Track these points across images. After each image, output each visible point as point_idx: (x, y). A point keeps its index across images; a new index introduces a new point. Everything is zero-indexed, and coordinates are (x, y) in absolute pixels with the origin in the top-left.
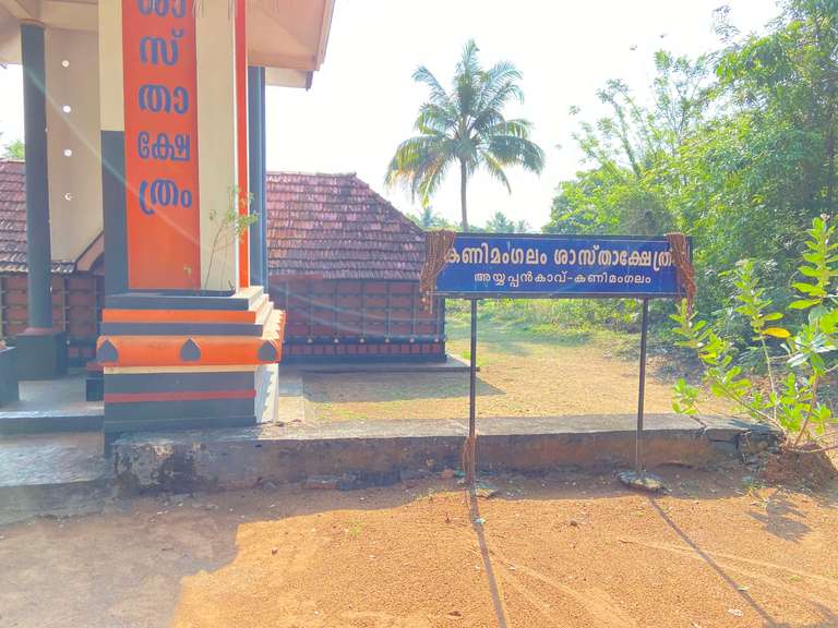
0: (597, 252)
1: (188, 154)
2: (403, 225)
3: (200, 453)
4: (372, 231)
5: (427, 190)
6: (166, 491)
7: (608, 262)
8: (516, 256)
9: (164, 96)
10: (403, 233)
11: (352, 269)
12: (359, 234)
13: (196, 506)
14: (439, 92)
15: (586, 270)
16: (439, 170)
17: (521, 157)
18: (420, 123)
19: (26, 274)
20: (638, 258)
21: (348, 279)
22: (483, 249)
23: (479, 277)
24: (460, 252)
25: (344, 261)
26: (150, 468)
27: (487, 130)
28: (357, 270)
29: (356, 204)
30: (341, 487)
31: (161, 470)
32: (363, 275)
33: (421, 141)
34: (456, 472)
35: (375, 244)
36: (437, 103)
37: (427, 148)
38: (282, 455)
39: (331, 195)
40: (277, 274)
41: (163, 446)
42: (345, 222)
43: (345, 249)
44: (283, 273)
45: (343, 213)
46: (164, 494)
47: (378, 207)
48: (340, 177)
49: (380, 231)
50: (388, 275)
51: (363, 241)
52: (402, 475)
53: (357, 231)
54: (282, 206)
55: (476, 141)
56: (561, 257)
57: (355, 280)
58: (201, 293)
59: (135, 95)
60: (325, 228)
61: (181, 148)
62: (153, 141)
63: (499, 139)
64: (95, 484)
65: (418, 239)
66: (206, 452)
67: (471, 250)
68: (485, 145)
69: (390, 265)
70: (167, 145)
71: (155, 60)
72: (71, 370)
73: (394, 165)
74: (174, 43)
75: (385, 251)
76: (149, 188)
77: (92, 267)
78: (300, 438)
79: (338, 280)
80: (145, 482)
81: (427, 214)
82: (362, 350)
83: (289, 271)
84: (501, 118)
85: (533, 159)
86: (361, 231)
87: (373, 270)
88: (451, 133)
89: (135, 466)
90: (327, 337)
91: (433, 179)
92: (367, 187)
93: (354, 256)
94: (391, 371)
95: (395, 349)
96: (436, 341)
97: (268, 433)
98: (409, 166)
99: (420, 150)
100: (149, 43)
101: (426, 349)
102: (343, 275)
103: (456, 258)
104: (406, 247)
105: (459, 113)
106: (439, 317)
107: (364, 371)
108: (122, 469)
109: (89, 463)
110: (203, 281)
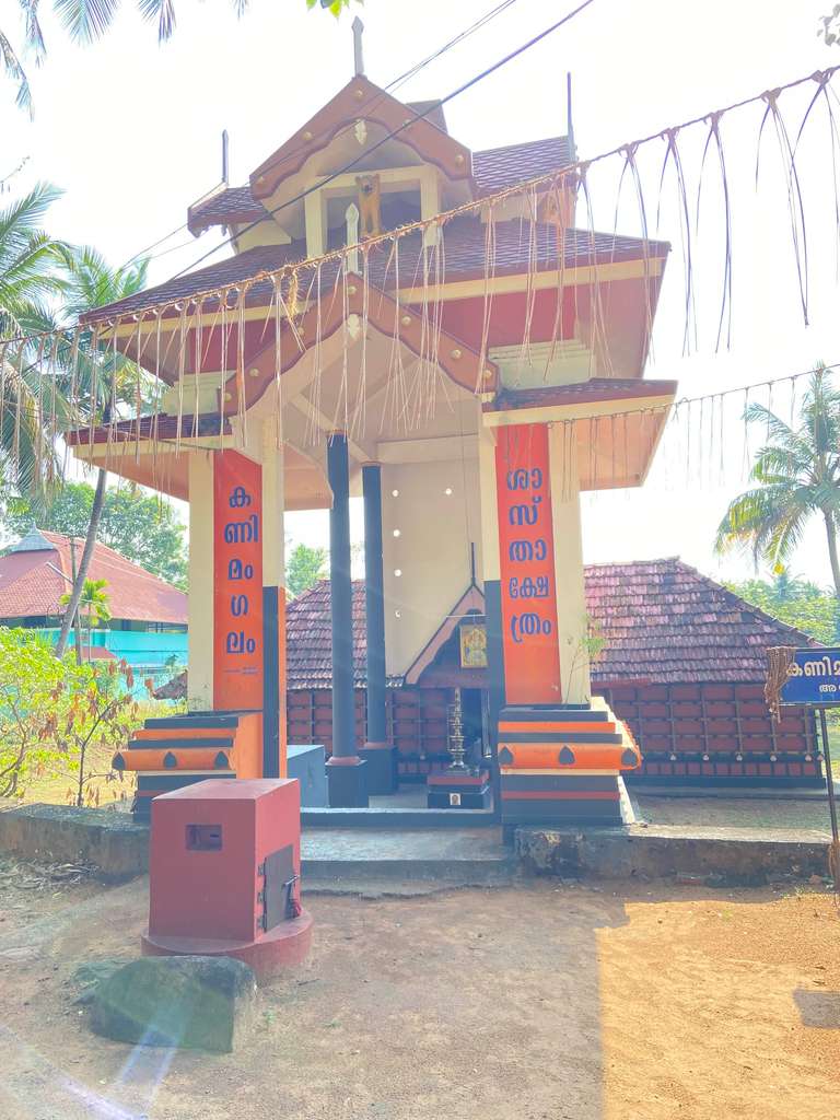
1: (547, 591)
2: (745, 614)
3: (582, 843)
4: (706, 624)
5: (777, 552)
6: (558, 875)
9: (528, 549)
10: (746, 623)
11: (686, 670)
12: (691, 628)
13: (583, 888)
14: (775, 423)
16: (794, 523)
18: (759, 471)
19: (330, 690)
21: (683, 683)
22: (825, 662)
23: (824, 688)
24: (802, 667)
25: (674, 660)
26: (544, 853)
28: (691, 671)
29: (682, 593)
30: (710, 884)
31: (553, 856)
32: (701, 677)
33: (760, 493)
34: (825, 879)
35: (711, 638)
36: (779, 445)
37: (771, 500)
38: (651, 850)
39: (652, 585)
40: (598, 680)
41: (553, 837)
42: (672, 615)
43: (675, 648)
44: (605, 679)
45: (669, 605)
46: (556, 877)
48: (661, 563)
49: (716, 623)
50: (731, 676)
51: (696, 636)
52: (768, 877)
53: (686, 625)
54: (597, 602)
57: (690, 683)
58: (561, 707)
59: (508, 551)
60: (647, 624)
61: (542, 587)
62: (521, 584)
64: (503, 863)
65: (767, 629)
66: (587, 843)
67: (812, 664)
69: (733, 664)
70: (531, 586)
71: (521, 523)
72: (402, 786)
73: (725, 527)
74: (534, 508)
75: (725, 647)
76: (518, 621)
77: (419, 680)
78: (666, 837)
79: (670, 684)
80: (541, 865)
81: (783, 578)
82: (708, 770)
83: (611, 676)
86: (693, 625)
87: (712, 670)
88: (804, 477)
89: (533, 850)
90: (660, 753)
91: (785, 537)
92: (694, 571)
93: (686, 654)
94: (748, 797)
95: (751, 769)
96: (808, 758)
97: (636, 832)
98: (749, 526)
99: (760, 507)
100: (516, 510)
101: (794, 769)
102: (675, 678)
103: (798, 671)
104: (753, 641)
105: (813, 451)
106: (808, 727)
107: (715, 796)
108: (523, 853)
109: (493, 849)
110: (564, 696)
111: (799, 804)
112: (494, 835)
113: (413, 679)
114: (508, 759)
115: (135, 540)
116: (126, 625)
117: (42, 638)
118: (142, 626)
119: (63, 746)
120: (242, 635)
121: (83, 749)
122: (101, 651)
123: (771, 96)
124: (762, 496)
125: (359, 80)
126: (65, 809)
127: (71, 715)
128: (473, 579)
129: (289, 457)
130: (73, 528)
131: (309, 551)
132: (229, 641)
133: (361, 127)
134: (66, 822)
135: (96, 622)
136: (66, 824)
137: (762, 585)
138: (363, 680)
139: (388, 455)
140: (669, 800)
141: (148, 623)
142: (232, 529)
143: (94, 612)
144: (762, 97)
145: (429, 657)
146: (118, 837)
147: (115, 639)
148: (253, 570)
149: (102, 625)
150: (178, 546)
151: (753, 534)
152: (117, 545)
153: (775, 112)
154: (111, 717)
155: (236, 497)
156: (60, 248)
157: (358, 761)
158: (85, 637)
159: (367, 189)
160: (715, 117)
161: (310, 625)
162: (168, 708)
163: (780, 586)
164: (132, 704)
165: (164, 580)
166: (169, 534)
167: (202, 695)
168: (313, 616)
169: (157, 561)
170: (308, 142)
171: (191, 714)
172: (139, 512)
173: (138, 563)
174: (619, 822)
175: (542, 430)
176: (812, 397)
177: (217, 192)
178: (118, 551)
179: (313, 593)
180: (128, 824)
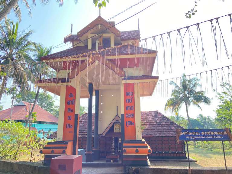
0: (210, 132)
1: (133, 117)
2: (171, 122)
3: (140, 169)
4: (163, 124)
5: (176, 110)
7: (213, 134)
8: (194, 133)
9: (130, 108)
10: (171, 124)
11: (159, 134)
14: (177, 86)
15: (209, 136)
16: (179, 105)
17: (203, 100)
18: (173, 94)
20: (219, 133)
21: (159, 136)
22: (187, 132)
23: (187, 137)
25: (157, 132)
26: (132, 172)
27: (191, 94)
29: (159, 118)
31: (134, 172)
32: (162, 135)
35: (164, 127)
36: (177, 89)
37: (175, 100)
38: (154, 171)
39: (153, 116)
40: (143, 135)
41: (134, 168)
42: (156, 122)
43: (157, 129)
45: (156, 120)
47: (164, 118)
48: (155, 112)
49: (165, 124)
50: (168, 135)
51: (161, 127)
53: (160, 124)
54: (142, 119)
55: (189, 97)
56: (203, 133)
57: (160, 137)
58: (136, 140)
59: (126, 108)
60: (152, 124)
61: (132, 115)
62: (128, 115)
63: (195, 96)
65: (175, 126)
67: (185, 132)
68: (191, 98)
69: (169, 133)
70: (130, 115)
71: (128, 102)
73: (166, 105)
74: (131, 100)
75: (167, 129)
76: (127, 122)
77: (105, 135)
78: (157, 168)
79: (156, 137)
81: (177, 116)
82: (164, 155)
84: (195, 91)
85: (207, 101)
86: (161, 124)
87: (165, 134)
88: (181, 96)
89: (130, 171)
90: (155, 151)
91: (178, 108)
92: (161, 114)
93: (160, 131)
94: (172, 161)
95: (172, 155)
96: (183, 153)
97: (151, 167)
98: (171, 105)
99: (173, 101)
100: (127, 100)
101: (181, 155)
102: (157, 135)
103: (182, 134)
104: (172, 128)
105: (183, 91)
106: (183, 146)
107: (165, 161)
108: (128, 172)
109: (121, 171)
110: (136, 138)
111: (182, 162)
112: (121, 168)
113: (104, 135)
114: (125, 151)
115: (44, 104)
116: (40, 122)
117: (22, 125)
118: (44, 123)
119: (28, 148)
120: (70, 124)
121: (32, 149)
122: (34, 128)
123: (179, 30)
124: (174, 99)
125: (100, 17)
126: (28, 162)
127: (30, 142)
128: (117, 114)
129: (82, 87)
130: (30, 101)
131: (81, 107)
132: (67, 126)
133: (99, 26)
134: (28, 165)
135: (33, 122)
136: (28, 166)
137: (173, 117)
138: (93, 135)
139: (101, 88)
140: (156, 162)
141: (45, 122)
142: (69, 102)
143: (33, 119)
144: (177, 30)
145: (108, 130)
146: (40, 169)
147: (37, 126)
148: (73, 110)
149: (35, 122)
150: (53, 105)
151: (172, 107)
152: (39, 105)
153: (180, 32)
154: (39, 142)
155: (70, 95)
156: (34, 43)
157: (92, 153)
158: (31, 125)
159: (100, 37)
160: (169, 33)
161: (82, 123)
162: (50, 141)
163: (177, 117)
164: (44, 139)
165: (49, 113)
166: (51, 103)
167: (60, 137)
168: (83, 121)
169: (48, 108)
170: (89, 28)
171: (57, 141)
172: (45, 98)
173: (44, 109)
174: (147, 165)
175: (133, 84)
176: (183, 80)
177: (70, 35)
178: (39, 106)
179: (83, 116)
180: (42, 166)
